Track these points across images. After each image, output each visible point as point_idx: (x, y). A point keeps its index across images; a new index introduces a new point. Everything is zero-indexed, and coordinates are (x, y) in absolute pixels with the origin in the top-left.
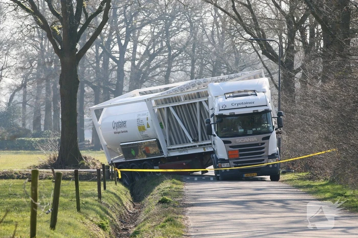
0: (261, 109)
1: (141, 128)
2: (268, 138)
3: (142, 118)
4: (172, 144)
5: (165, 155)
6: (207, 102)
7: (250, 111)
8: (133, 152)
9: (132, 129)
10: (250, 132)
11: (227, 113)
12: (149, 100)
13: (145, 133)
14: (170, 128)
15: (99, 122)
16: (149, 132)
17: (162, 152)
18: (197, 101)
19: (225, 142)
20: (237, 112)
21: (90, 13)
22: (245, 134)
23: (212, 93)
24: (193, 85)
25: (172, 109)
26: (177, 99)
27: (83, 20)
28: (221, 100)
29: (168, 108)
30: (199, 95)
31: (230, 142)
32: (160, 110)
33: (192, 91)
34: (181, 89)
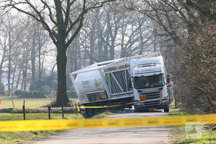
0: (157, 73)
1: (97, 85)
2: (162, 89)
3: (97, 79)
4: (113, 93)
5: (110, 99)
6: (130, 69)
7: (152, 74)
8: (93, 98)
9: (92, 85)
10: (152, 86)
11: (139, 76)
12: (100, 69)
13: (99, 87)
14: (112, 84)
15: (75, 81)
16: (101, 86)
17: (108, 97)
18: (125, 69)
19: (139, 91)
20: (145, 75)
21: (73, 21)
22: (149, 87)
23: (132, 65)
24: (124, 61)
25: (112, 74)
26: (115, 68)
27: (69, 25)
28: (136, 69)
29: (110, 73)
30: (126, 66)
31: (141, 91)
32: (106, 74)
33: (123, 64)
34: (117, 63)
